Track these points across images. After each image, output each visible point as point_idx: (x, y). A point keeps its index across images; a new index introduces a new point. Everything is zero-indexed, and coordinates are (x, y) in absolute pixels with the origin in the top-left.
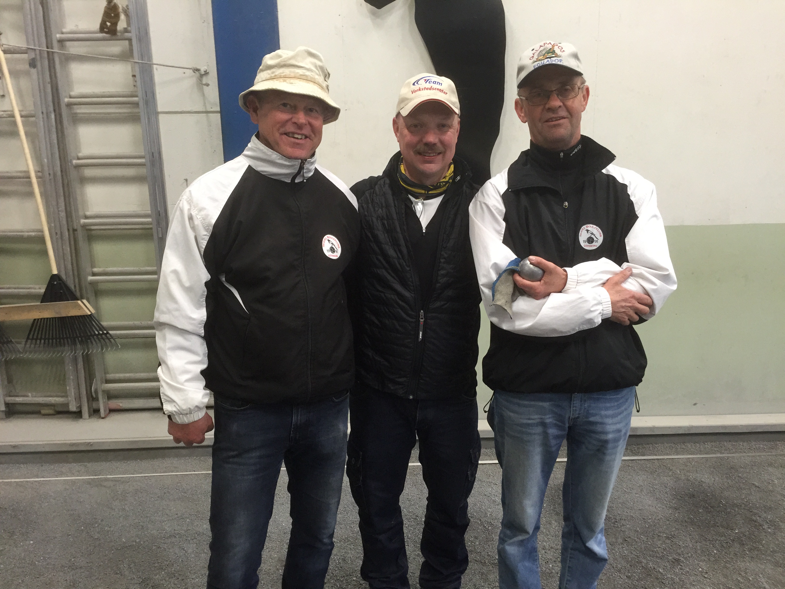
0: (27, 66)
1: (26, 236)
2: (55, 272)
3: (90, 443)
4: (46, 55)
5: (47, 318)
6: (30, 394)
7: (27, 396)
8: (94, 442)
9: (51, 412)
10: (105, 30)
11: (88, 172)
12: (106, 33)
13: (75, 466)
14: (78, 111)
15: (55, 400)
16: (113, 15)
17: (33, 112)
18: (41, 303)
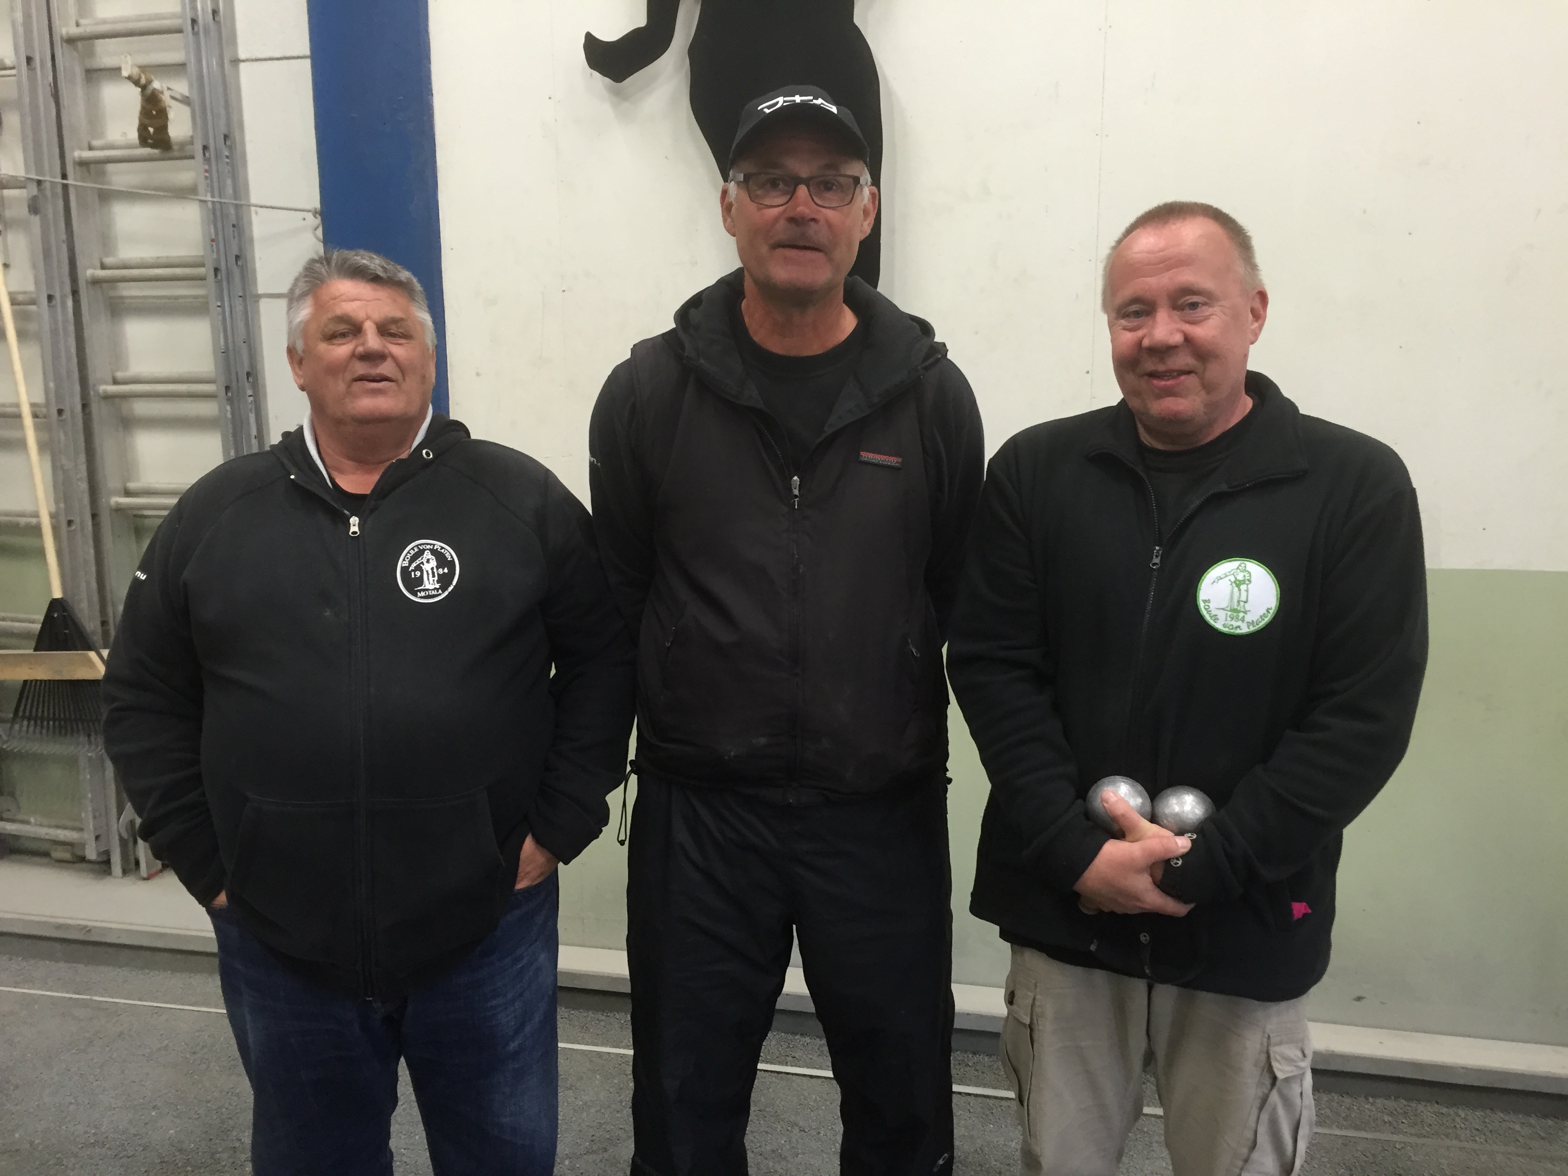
0: (25, 210)
1: (24, 524)
2: (57, 594)
3: (86, 927)
4: (59, 190)
5: (41, 681)
6: (32, 820)
7: (27, 822)
8: (95, 927)
9: (67, 856)
10: (150, 141)
11: (141, 408)
12: (152, 146)
13: (62, 969)
14: (125, 293)
15: (65, 835)
16: (154, 112)
17: (34, 296)
18: (35, 650)
